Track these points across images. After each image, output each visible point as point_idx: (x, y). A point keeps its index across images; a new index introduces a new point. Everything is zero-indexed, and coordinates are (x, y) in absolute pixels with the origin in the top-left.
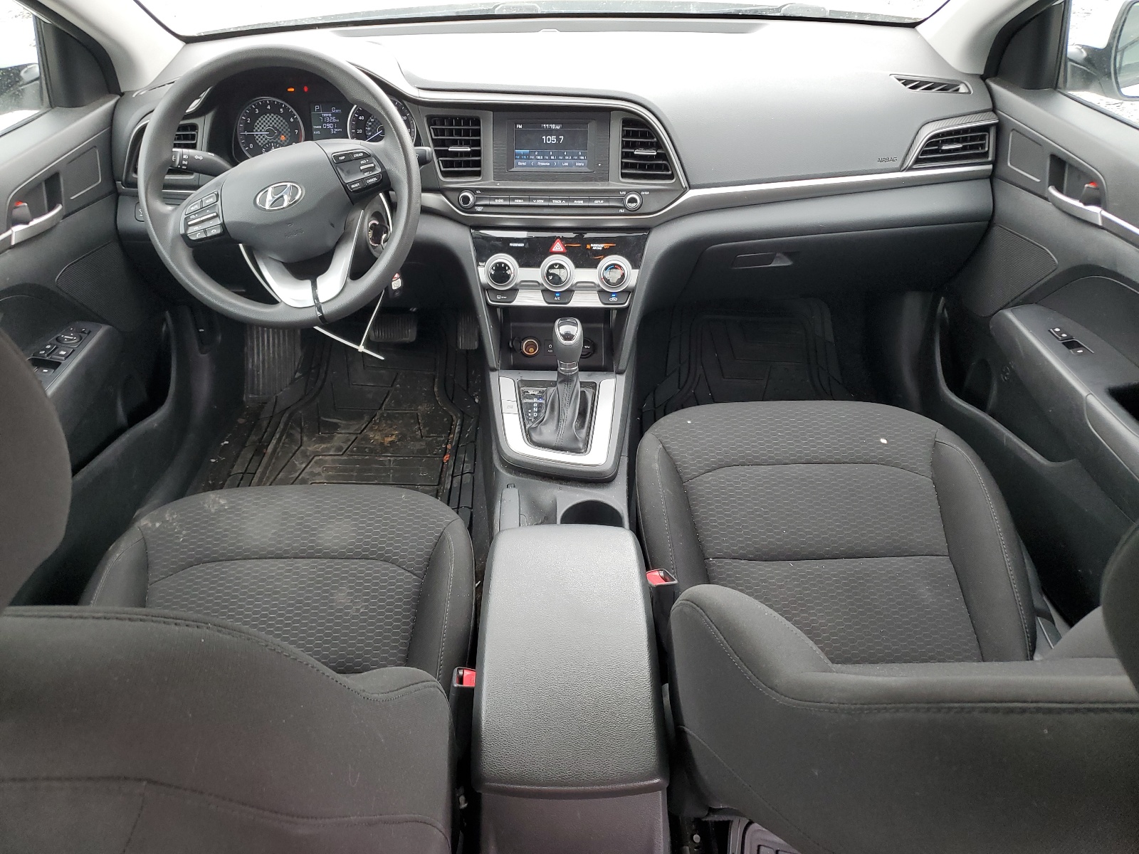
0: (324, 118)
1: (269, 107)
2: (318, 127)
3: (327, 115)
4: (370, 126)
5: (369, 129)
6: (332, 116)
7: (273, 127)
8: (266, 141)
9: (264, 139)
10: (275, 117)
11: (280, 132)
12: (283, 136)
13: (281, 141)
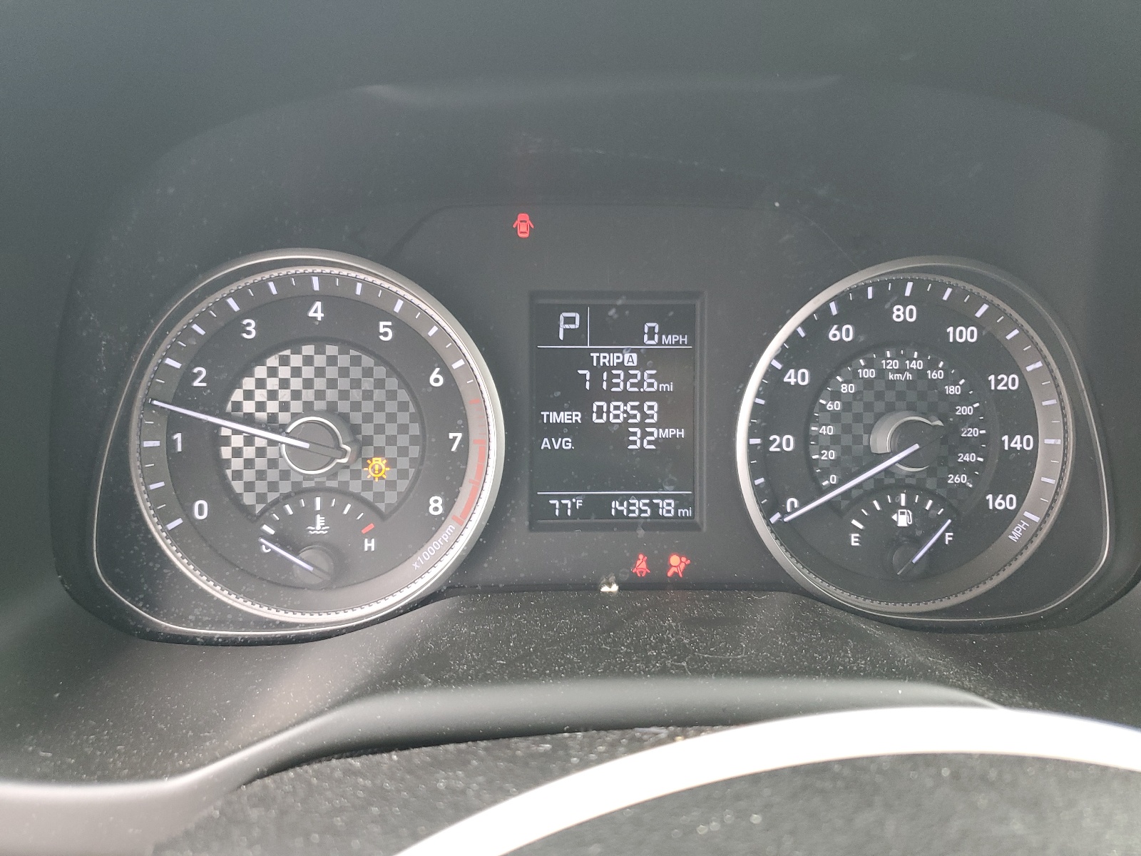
0: (597, 372)
1: (317, 311)
2: (564, 417)
3: (613, 359)
4: (835, 418)
5: (828, 430)
6: (642, 366)
7: (331, 411)
8: (285, 487)
9: (273, 475)
10: (344, 361)
11: (368, 441)
12: (379, 462)
13: (368, 485)
